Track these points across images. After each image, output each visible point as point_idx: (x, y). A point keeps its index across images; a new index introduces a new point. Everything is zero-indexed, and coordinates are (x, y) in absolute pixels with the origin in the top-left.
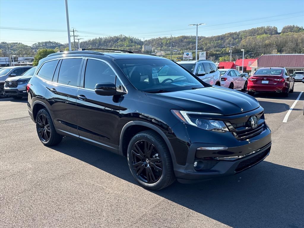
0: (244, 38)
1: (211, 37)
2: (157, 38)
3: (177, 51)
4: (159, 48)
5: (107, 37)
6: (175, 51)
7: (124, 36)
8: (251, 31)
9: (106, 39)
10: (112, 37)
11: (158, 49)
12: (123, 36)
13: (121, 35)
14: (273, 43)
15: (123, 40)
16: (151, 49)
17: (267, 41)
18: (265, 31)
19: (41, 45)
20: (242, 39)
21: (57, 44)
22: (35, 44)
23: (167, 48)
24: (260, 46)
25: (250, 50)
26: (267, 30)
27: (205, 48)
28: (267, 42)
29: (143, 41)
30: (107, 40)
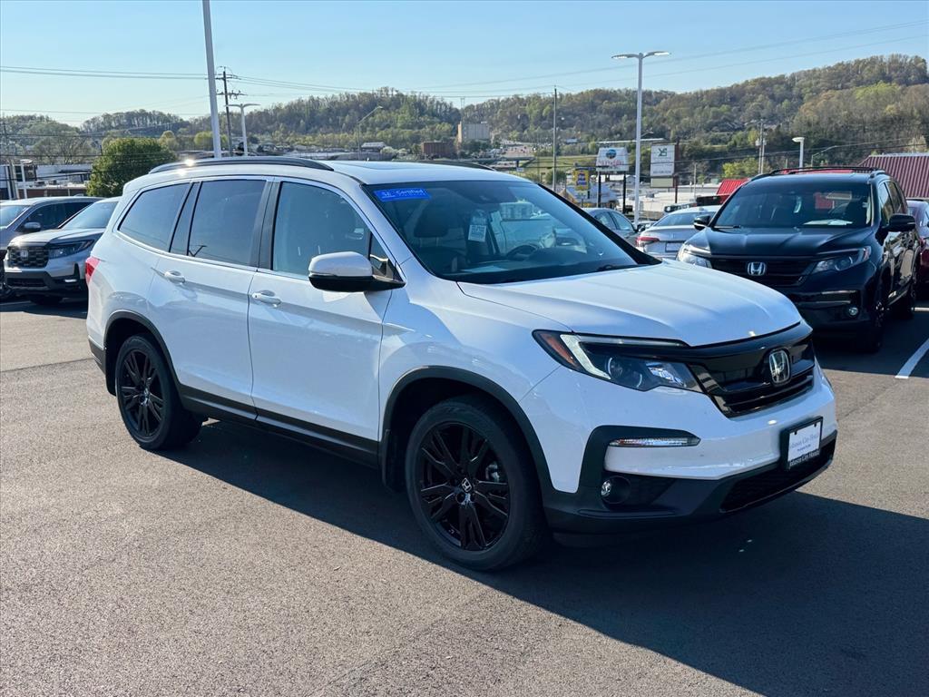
0: (810, 98)
1: (696, 93)
2: (508, 99)
3: (575, 141)
4: (515, 134)
5: (337, 95)
6: (569, 141)
7: (395, 93)
8: (835, 74)
9: (333, 103)
10: (353, 97)
11: (511, 135)
12: (390, 93)
13: (386, 90)
14: (912, 111)
15: (390, 106)
16: (486, 137)
17: (889, 107)
18: (884, 74)
19: (113, 124)
20: (802, 98)
21: (167, 119)
22: (94, 119)
23: (542, 131)
24: (864, 123)
25: (831, 137)
26: (889, 67)
27: (672, 133)
28: (890, 110)
29: (459, 108)
30: (337, 106)
